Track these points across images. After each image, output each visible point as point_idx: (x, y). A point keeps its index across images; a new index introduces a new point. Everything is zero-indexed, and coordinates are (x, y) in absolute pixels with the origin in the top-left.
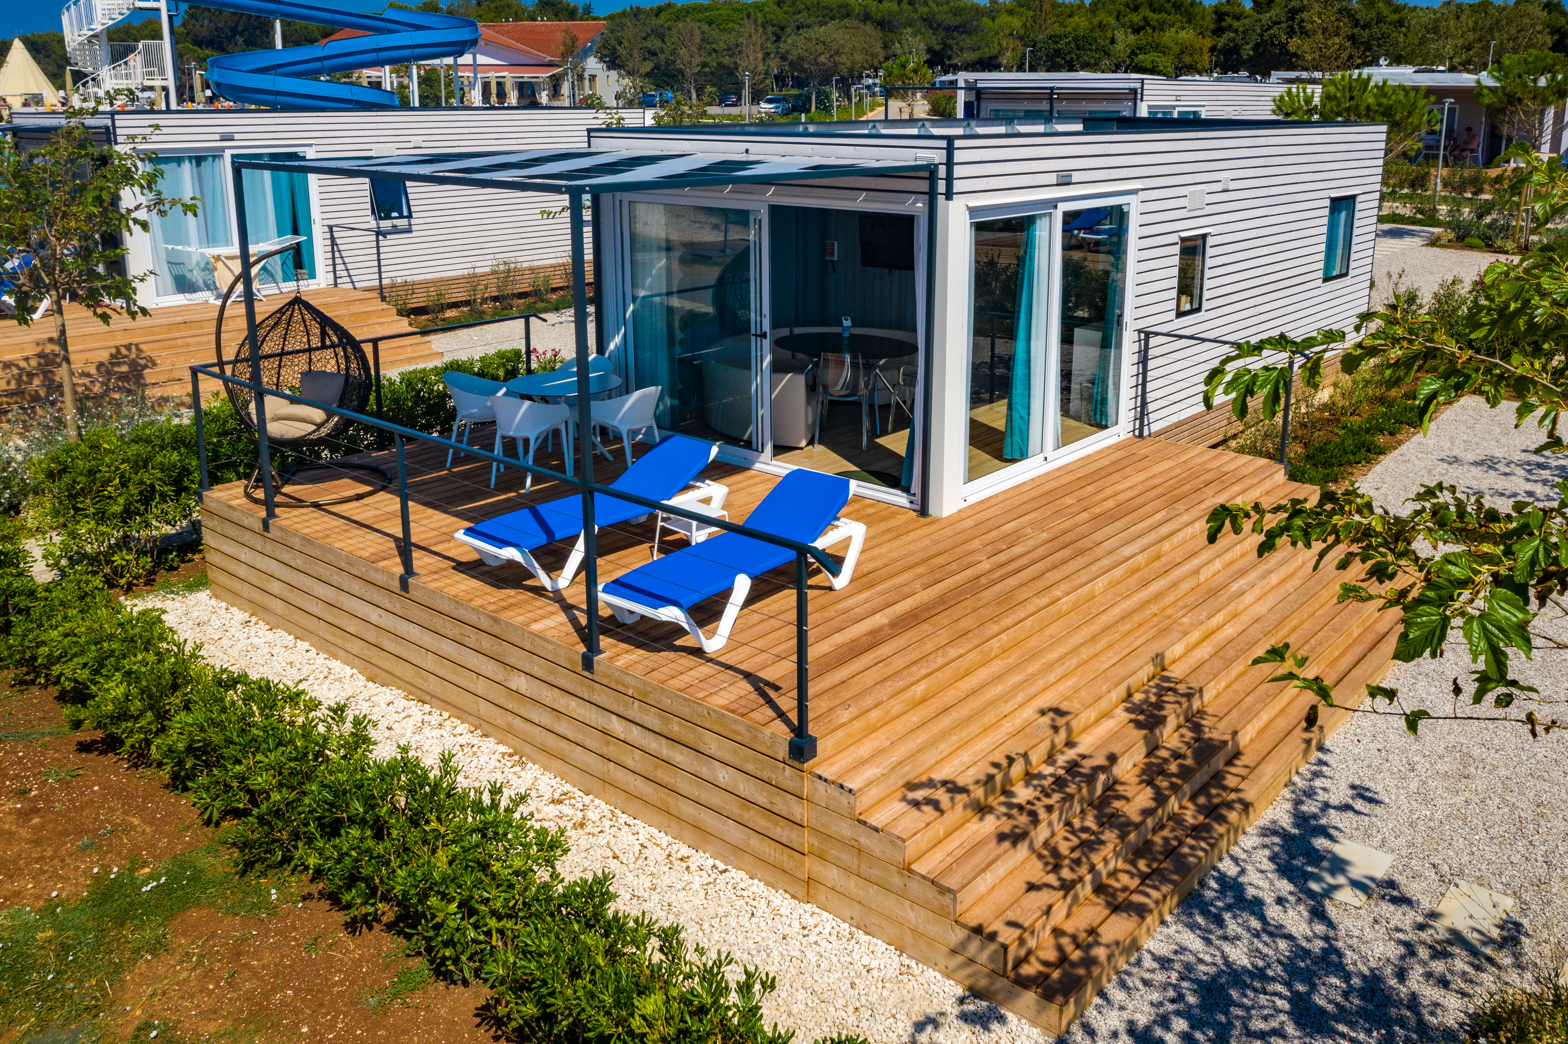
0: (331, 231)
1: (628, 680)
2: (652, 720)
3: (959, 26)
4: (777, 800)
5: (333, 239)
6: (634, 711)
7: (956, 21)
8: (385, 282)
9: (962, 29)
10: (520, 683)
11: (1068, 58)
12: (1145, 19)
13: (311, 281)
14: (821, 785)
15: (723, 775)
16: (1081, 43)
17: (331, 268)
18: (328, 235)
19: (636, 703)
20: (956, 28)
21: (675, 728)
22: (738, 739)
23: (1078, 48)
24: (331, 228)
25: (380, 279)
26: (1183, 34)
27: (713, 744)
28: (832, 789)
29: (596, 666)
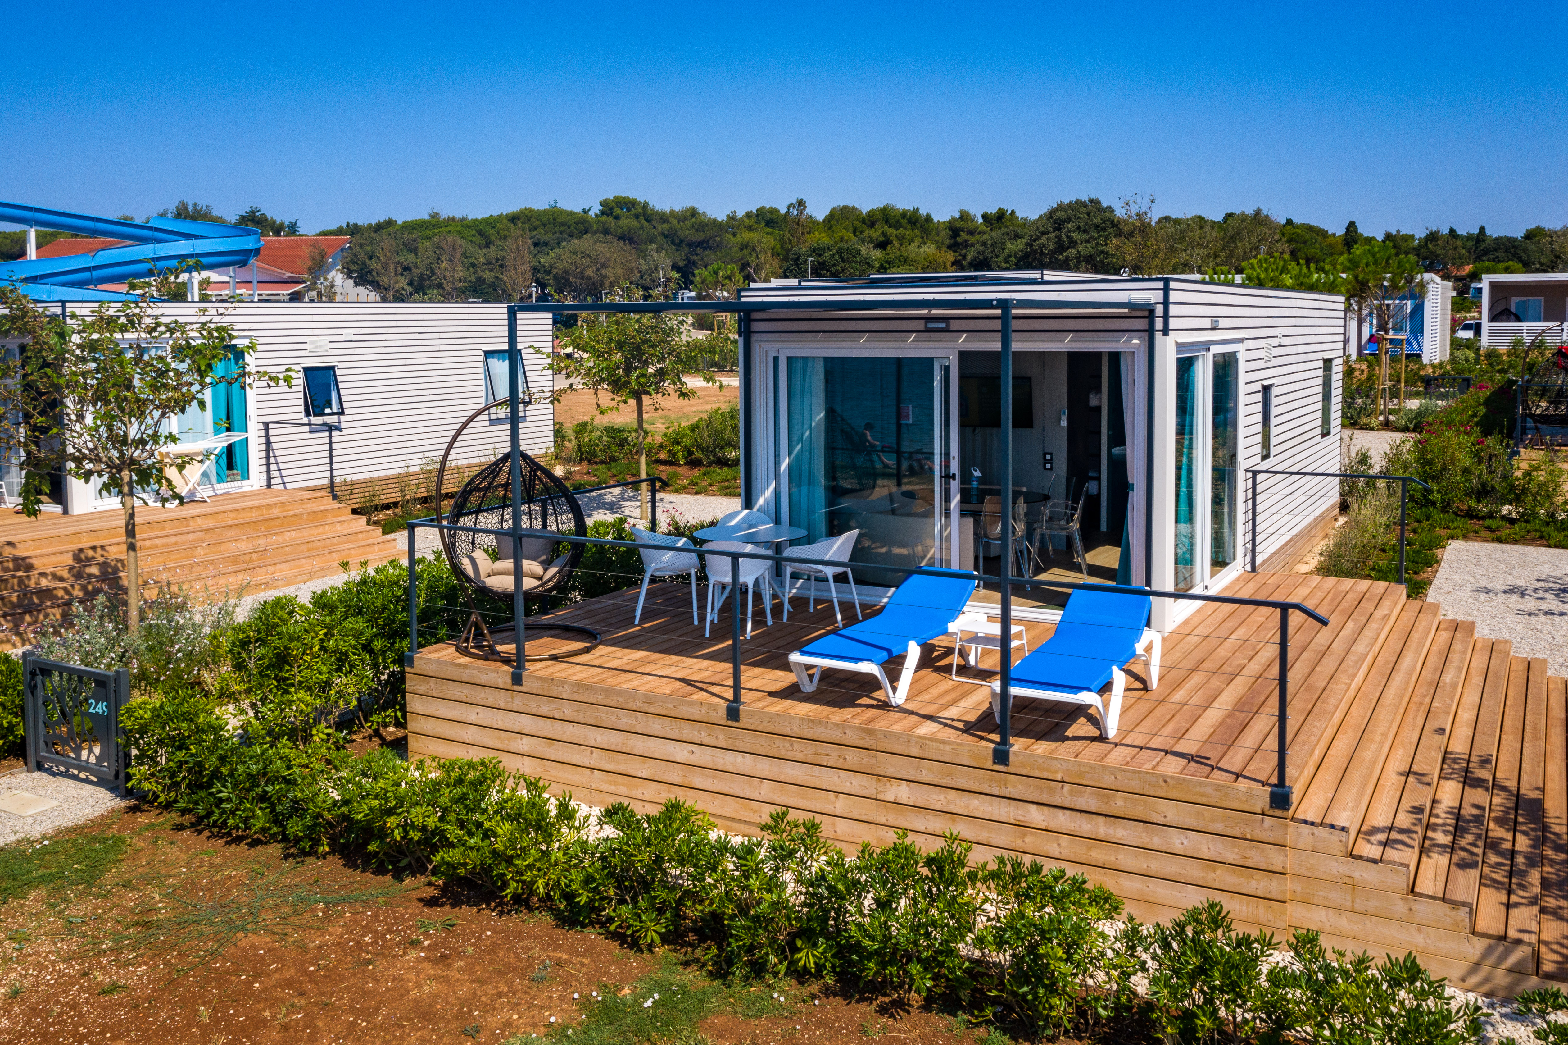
0: (267, 429)
1: (1056, 765)
2: (1088, 801)
3: (703, 242)
4: (1251, 853)
5: (267, 436)
6: (1064, 796)
7: (700, 237)
8: (337, 480)
9: (704, 244)
10: (903, 792)
11: (833, 270)
12: (884, 234)
13: (245, 482)
14: (1306, 829)
15: (1178, 841)
16: (845, 256)
17: (264, 468)
18: (263, 433)
19: (1067, 786)
20: (700, 244)
21: (1119, 804)
22: (1204, 800)
23: (843, 261)
24: (266, 425)
25: (332, 476)
26: (925, 248)
27: (1170, 812)
28: (1321, 831)
29: (1012, 758)
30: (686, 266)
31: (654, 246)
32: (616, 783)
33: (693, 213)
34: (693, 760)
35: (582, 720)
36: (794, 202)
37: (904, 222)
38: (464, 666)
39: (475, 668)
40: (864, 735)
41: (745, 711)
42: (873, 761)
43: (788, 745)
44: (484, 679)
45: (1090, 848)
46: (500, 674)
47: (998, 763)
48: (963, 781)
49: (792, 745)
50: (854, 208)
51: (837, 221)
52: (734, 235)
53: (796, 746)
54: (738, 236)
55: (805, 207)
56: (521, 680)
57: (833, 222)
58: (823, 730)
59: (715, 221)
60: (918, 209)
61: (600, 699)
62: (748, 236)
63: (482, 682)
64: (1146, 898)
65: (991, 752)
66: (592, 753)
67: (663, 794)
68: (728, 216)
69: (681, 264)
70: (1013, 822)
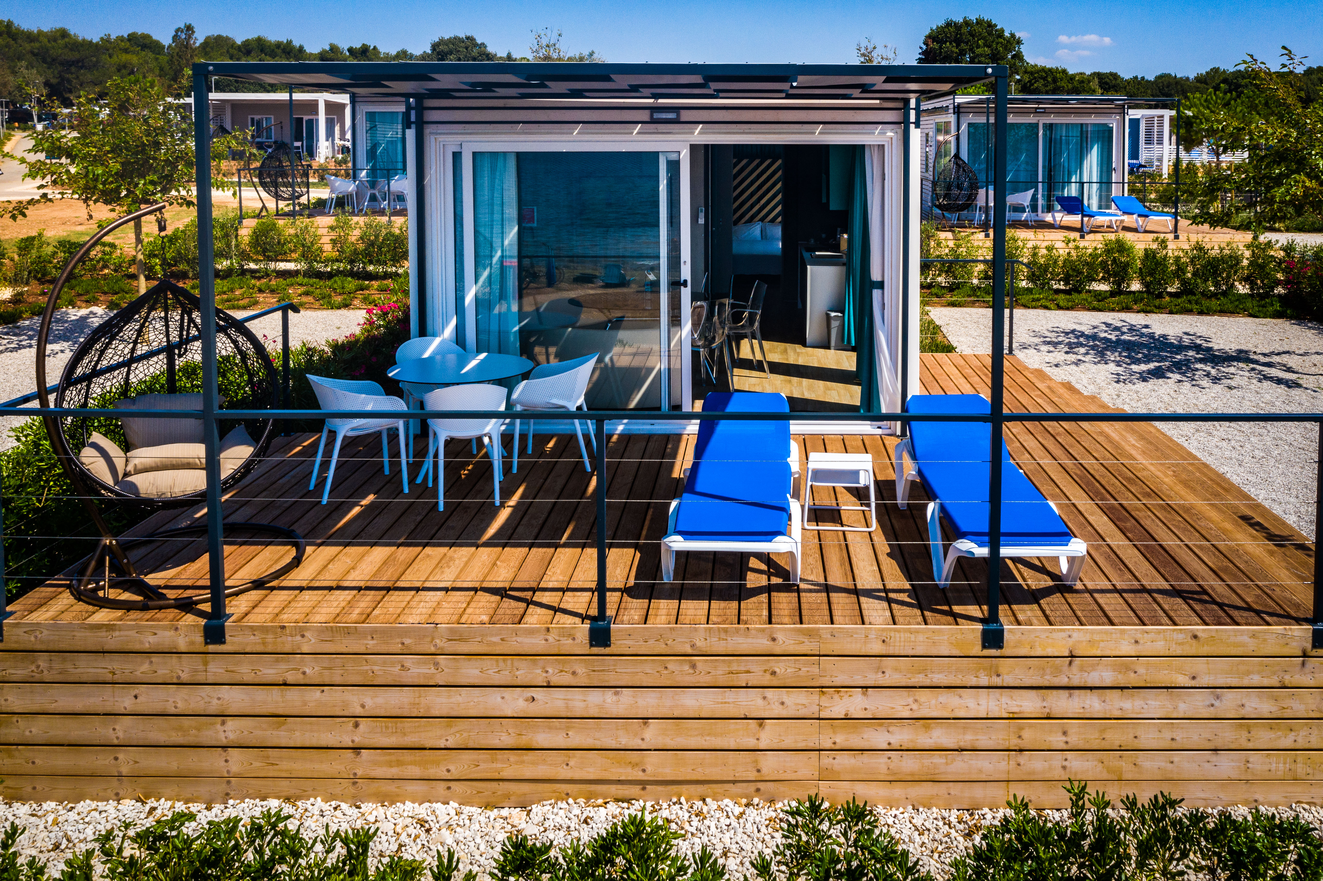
30: (59, 83)
31: (24, 63)
32: (400, 763)
33: (64, 34)
34: (533, 709)
35: (338, 680)
36: (182, 27)
37: (279, 51)
38: (109, 627)
39: (131, 628)
40: (802, 638)
41: (620, 630)
42: (815, 670)
43: (686, 668)
44: (149, 641)
45: (1103, 730)
46: (182, 632)
47: (990, 647)
48: (940, 676)
49: (694, 666)
50: (227, 38)
51: (212, 48)
52: (110, 57)
53: (700, 666)
54: (115, 57)
55: (193, 32)
56: (223, 635)
57: (208, 49)
58: (741, 640)
59: (91, 42)
60: (291, 41)
61: (371, 644)
62: (124, 57)
63: (146, 647)
64: (1169, 776)
65: (979, 635)
66: (356, 725)
67: (483, 766)
68: (102, 39)
69: (54, 81)
70: (1005, 715)
